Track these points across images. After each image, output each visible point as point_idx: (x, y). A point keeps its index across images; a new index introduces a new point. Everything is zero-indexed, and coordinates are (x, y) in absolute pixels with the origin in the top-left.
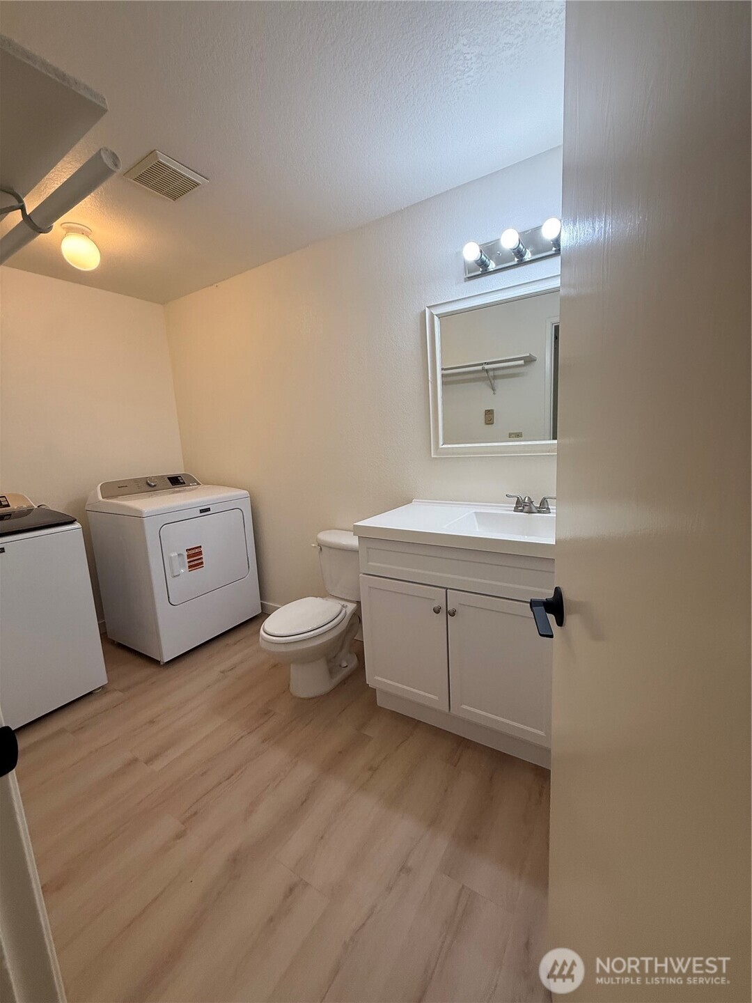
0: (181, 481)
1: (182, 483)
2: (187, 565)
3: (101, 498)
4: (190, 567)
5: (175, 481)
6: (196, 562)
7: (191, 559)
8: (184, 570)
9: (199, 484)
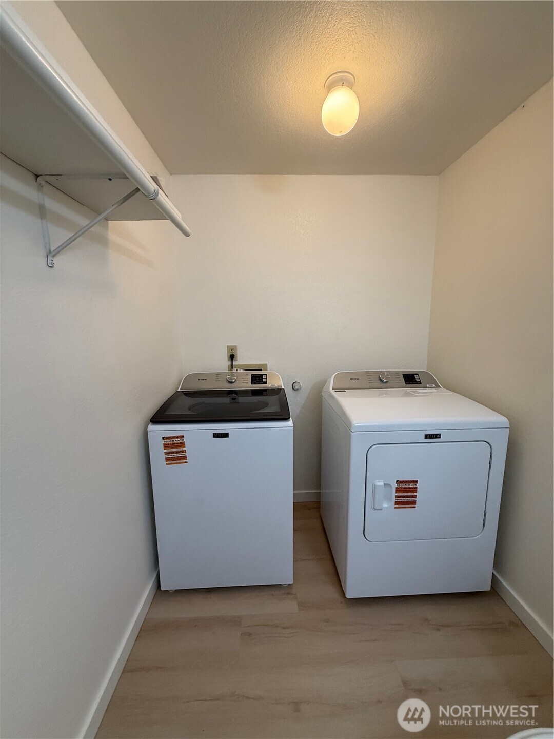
0: (418, 380)
1: (417, 383)
2: (394, 500)
3: (331, 389)
4: (397, 503)
5: (410, 379)
6: (406, 500)
7: (401, 494)
8: (388, 505)
9: (437, 386)
